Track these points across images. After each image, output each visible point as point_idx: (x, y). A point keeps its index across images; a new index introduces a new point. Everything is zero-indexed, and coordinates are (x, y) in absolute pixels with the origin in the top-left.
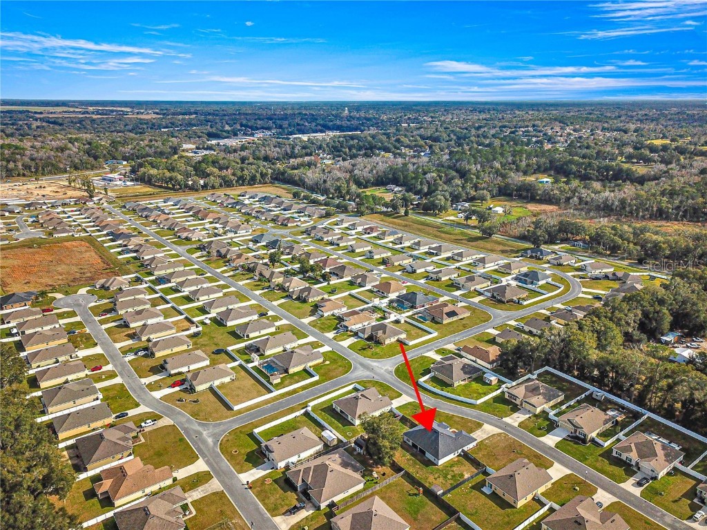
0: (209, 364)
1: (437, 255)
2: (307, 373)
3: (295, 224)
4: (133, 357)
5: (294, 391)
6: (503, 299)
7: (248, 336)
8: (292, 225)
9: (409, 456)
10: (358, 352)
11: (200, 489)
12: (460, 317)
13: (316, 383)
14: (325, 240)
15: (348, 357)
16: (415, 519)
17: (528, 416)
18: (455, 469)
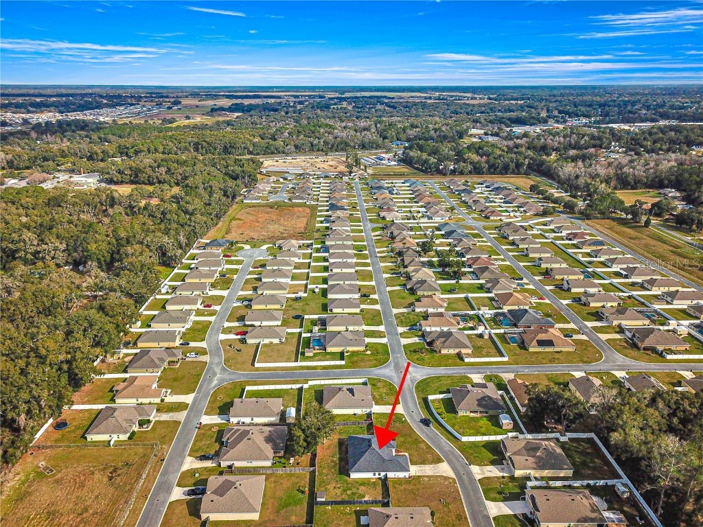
0: (280, 324)
1: (626, 277)
2: (342, 356)
3: (499, 218)
4: (240, 304)
5: (315, 368)
6: (640, 344)
7: (331, 310)
8: (495, 218)
9: (336, 459)
10: (408, 353)
11: (171, 414)
12: (558, 350)
13: (340, 367)
14: (511, 238)
15: (393, 353)
16: (278, 512)
17: (501, 474)
18: (362, 488)
